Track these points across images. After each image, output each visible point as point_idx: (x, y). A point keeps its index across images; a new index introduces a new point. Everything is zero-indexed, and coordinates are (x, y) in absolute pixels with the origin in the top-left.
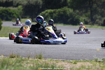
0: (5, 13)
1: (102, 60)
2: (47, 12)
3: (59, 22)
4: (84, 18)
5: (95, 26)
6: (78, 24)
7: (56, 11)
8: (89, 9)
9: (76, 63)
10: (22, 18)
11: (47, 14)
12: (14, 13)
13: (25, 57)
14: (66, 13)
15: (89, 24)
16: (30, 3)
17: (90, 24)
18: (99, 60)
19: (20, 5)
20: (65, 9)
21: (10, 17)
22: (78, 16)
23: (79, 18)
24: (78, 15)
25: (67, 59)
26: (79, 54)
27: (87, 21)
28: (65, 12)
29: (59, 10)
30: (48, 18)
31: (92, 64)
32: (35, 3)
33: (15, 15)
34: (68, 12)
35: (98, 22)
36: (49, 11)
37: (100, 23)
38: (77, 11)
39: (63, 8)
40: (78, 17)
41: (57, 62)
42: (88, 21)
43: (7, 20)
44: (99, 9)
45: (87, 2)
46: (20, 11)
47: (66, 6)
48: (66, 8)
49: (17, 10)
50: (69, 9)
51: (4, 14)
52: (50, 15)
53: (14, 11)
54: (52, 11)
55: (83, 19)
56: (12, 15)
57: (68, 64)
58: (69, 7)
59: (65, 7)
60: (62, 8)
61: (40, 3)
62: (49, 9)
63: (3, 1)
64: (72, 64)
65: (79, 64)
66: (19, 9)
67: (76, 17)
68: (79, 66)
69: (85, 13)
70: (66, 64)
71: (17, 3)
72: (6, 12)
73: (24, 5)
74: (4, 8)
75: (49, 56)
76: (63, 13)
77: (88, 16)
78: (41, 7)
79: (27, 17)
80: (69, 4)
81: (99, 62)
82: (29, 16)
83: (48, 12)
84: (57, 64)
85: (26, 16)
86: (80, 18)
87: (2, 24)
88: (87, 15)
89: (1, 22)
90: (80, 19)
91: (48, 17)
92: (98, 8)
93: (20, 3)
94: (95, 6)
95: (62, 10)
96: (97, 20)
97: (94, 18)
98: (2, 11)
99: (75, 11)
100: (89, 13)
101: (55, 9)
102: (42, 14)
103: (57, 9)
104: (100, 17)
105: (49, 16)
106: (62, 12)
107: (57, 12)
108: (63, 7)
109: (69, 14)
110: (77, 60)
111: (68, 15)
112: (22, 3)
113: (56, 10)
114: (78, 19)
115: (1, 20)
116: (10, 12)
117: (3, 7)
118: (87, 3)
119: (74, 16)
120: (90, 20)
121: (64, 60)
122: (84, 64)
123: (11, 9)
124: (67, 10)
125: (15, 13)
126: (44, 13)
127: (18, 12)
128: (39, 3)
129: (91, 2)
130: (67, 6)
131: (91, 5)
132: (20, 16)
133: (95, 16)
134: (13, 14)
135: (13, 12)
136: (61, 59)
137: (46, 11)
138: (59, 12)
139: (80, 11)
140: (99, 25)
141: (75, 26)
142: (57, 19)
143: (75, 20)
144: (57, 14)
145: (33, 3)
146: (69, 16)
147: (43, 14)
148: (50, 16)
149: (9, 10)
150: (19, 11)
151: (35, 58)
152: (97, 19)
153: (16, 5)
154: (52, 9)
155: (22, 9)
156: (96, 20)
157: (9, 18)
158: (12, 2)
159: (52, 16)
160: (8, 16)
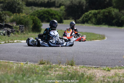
0: (46, 14)
2: (90, 13)
3: (104, 23)
7: (100, 11)
9: (110, 71)
10: (65, 19)
11: (90, 15)
13: (56, 63)
14: (111, 14)
16: (73, 4)
19: (63, 5)
20: (110, 9)
21: (52, 18)
24: (123, 15)
25: (101, 66)
26: (117, 60)
28: (109, 12)
29: (104, 10)
30: (92, 19)
32: (78, 3)
33: (57, 16)
34: (113, 12)
36: (93, 11)
38: (123, 12)
39: (108, 9)
41: (89, 70)
46: (63, 12)
48: (111, 9)
49: (60, 11)
50: (114, 9)
51: (45, 15)
52: (93, 16)
54: (96, 11)
56: (53, 16)
57: (101, 71)
58: (114, 7)
59: (110, 7)
60: (107, 8)
62: (93, 9)
63: (45, 1)
64: (105, 71)
65: (113, 72)
66: (61, 10)
67: (122, 17)
68: (113, 74)
70: (98, 72)
71: (59, 3)
72: (48, 13)
73: (67, 5)
74: (46, 9)
75: (83, 62)
76: (107, 14)
78: (84, 8)
79: (70, 18)
80: (114, 4)
82: (72, 17)
83: (92, 13)
84: (89, 72)
85: (69, 18)
87: (41, 26)
89: (41, 24)
91: (92, 18)
93: (62, 3)
95: (106, 11)
98: (43, 12)
99: (121, 11)
102: (86, 15)
105: (93, 17)
106: (106, 12)
107: (102, 13)
109: (115, 15)
110: (113, 67)
111: (113, 16)
112: (65, 3)
113: (101, 10)
115: (41, 22)
116: (52, 13)
117: (45, 7)
119: (120, 16)
122: (119, 71)
123: (53, 9)
125: (57, 14)
126: (87, 14)
127: (60, 13)
128: (82, 3)
130: (112, 7)
132: (62, 17)
134: (55, 15)
135: (55, 13)
136: (95, 66)
137: (90, 11)
138: (104, 13)
141: (120, 28)
142: (101, 20)
143: (120, 22)
144: (101, 14)
146: (114, 16)
147: (87, 15)
148: (94, 17)
149: (50, 11)
150: (61, 12)
151: (67, 65)
153: (58, 5)
154: (96, 9)
155: (64, 9)
158: (54, 2)
159: (96, 17)
160: (50, 17)
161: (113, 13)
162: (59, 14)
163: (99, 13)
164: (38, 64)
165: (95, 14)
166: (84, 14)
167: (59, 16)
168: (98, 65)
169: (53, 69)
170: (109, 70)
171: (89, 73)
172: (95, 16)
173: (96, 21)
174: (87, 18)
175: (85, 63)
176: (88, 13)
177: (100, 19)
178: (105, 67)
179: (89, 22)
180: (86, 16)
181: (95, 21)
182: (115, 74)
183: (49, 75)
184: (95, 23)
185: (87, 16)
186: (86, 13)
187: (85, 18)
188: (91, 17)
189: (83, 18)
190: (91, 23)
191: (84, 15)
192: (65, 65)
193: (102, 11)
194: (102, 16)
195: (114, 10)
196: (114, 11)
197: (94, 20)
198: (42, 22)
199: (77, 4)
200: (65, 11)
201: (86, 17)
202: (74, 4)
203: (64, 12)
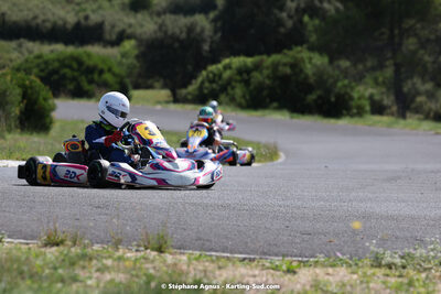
0: (70, 67)
1: (402, 258)
2: (227, 67)
3: (275, 104)
4: (370, 91)
5: (412, 121)
6: (345, 112)
7: (262, 61)
8: (389, 55)
9: (295, 273)
10: (137, 87)
11: (227, 74)
12: (106, 68)
13: (102, 243)
14: (301, 71)
15: (388, 115)
16: (166, 33)
17: (392, 114)
18: (387, 259)
19: (129, 37)
20: (299, 56)
21: (91, 82)
22: (346, 82)
23: (349, 90)
24: (346, 77)
25: (265, 254)
26: (319, 233)
27: (382, 100)
28: (296, 66)
29: (275, 58)
30: (233, 88)
31: (355, 276)
32: (185, 29)
33: (107, 77)
34: (309, 66)
35: (421, 104)
36: (237, 61)
37: (430, 110)
38: (345, 64)
39: (291, 53)
40: (345, 86)
41: (220, 268)
42: (386, 102)
43: (79, 93)
44: (427, 58)
45: (383, 30)
46: (131, 61)
47: (300, 43)
48: (301, 53)
49: (119, 57)
50: (312, 55)
51: (67, 71)
52: (238, 78)
53: (104, 61)
54: (249, 61)
55: (367, 94)
56: (96, 76)
57: (264, 272)
58: (311, 49)
59: (299, 48)
60: (286, 51)
61: (203, 30)
62: (236, 54)
63: (65, 23)
64: (278, 273)
65: (305, 276)
66: (124, 55)
67: (340, 84)
68: (304, 285)
69: (373, 69)
70: (254, 276)
71: (117, 30)
72: (75, 65)
73: (144, 37)
74: (71, 50)
75: (200, 239)
76: (288, 70)
77: (384, 83)
78: (206, 47)
79: (157, 84)
80: (313, 38)
81: (389, 266)
82: (162, 81)
83: (234, 66)
84: (221, 275)
85: (150, 82)
86: (352, 88)
87: (53, 108)
88: (380, 79)
89: (50, 102)
90: (355, 95)
91: (233, 84)
92: (422, 52)
93: (129, 31)
94: (410, 44)
95: (285, 60)
96: (420, 99)
97: (405, 89)
98: (58, 60)
99: (336, 63)
100: (389, 72)
101: (260, 53)
102: (211, 72)
103: (269, 54)
104: (429, 86)
105: (236, 81)
106: (285, 65)
107: (267, 68)
108: (290, 49)
109: (314, 74)
110: (305, 259)
111: (307, 77)
112: (139, 31)
113: (265, 57)
114: (346, 93)
115: (50, 94)
116: (91, 63)
117: (66, 43)
118: (383, 34)
119: (331, 81)
120: (392, 98)
121: (252, 257)
122: (328, 274)
123: (95, 52)
124: (307, 61)
125: (110, 70)
126: (216, 71)
127: (120, 64)
128: (198, 29)
129: (396, 32)
130: (305, 46)
131: (397, 40)
132: (128, 81)
133: (409, 83)
134: (101, 72)
135: (101, 66)
136: (241, 253)
137: (227, 61)
138: (275, 66)
139: (355, 64)
140: (427, 117)
141: (332, 121)
142: (265, 93)
143: (333, 99)
144: (266, 72)
145: (177, 31)
146: (312, 80)
147: (215, 75)
148: (240, 81)
149: (85, 59)
150: (124, 61)
151: (142, 248)
152: (418, 93)
153: (114, 37)
154: (249, 55)
155: (136, 52)
156: (414, 97)
157: (86, 86)
158: (100, 26)
159: (247, 83)
160: (83, 78)
161: (309, 69)
162: (117, 70)
163: (257, 67)
164: (40, 243)
165: (244, 72)
166: (205, 68)
167: (114, 74)
168: (255, 250)
169: (94, 262)
170: (291, 271)
171: (221, 280)
172: (245, 76)
173: (248, 97)
174: (214, 86)
175: (208, 243)
176: (220, 66)
177: (260, 87)
178: (277, 260)
179: (223, 97)
180: (211, 75)
181: (244, 96)
182: (313, 283)
183: (79, 284)
184: (243, 101)
185: (217, 78)
186: (212, 68)
187: (207, 84)
188: (229, 81)
189: (202, 83)
190: (227, 104)
191: (204, 73)
192: (137, 251)
193: (269, 60)
194: (268, 77)
195: (310, 59)
196: (313, 62)
197: (239, 91)
198: (56, 95)
199: (181, 32)
200: (137, 57)
201: (212, 81)
202: (170, 32)
203: (135, 62)
